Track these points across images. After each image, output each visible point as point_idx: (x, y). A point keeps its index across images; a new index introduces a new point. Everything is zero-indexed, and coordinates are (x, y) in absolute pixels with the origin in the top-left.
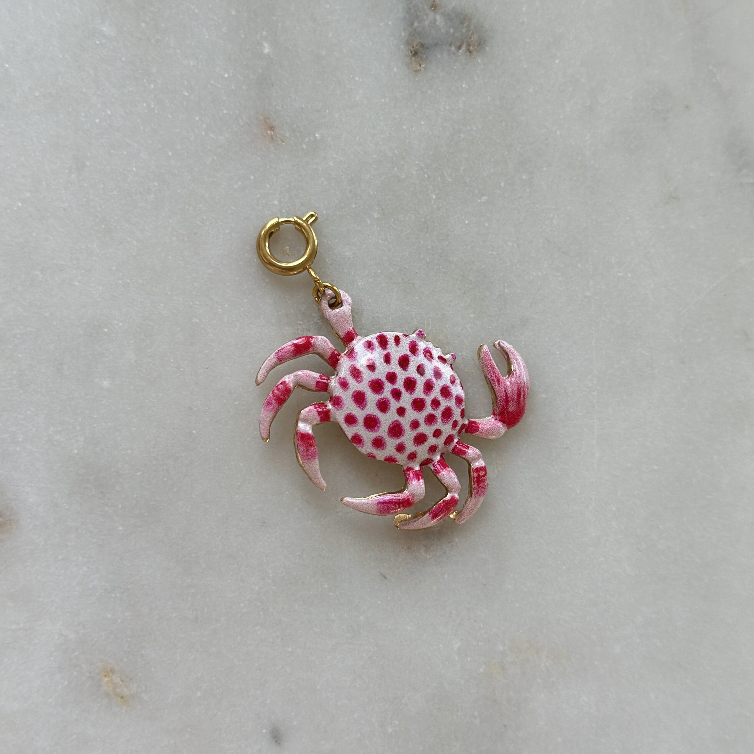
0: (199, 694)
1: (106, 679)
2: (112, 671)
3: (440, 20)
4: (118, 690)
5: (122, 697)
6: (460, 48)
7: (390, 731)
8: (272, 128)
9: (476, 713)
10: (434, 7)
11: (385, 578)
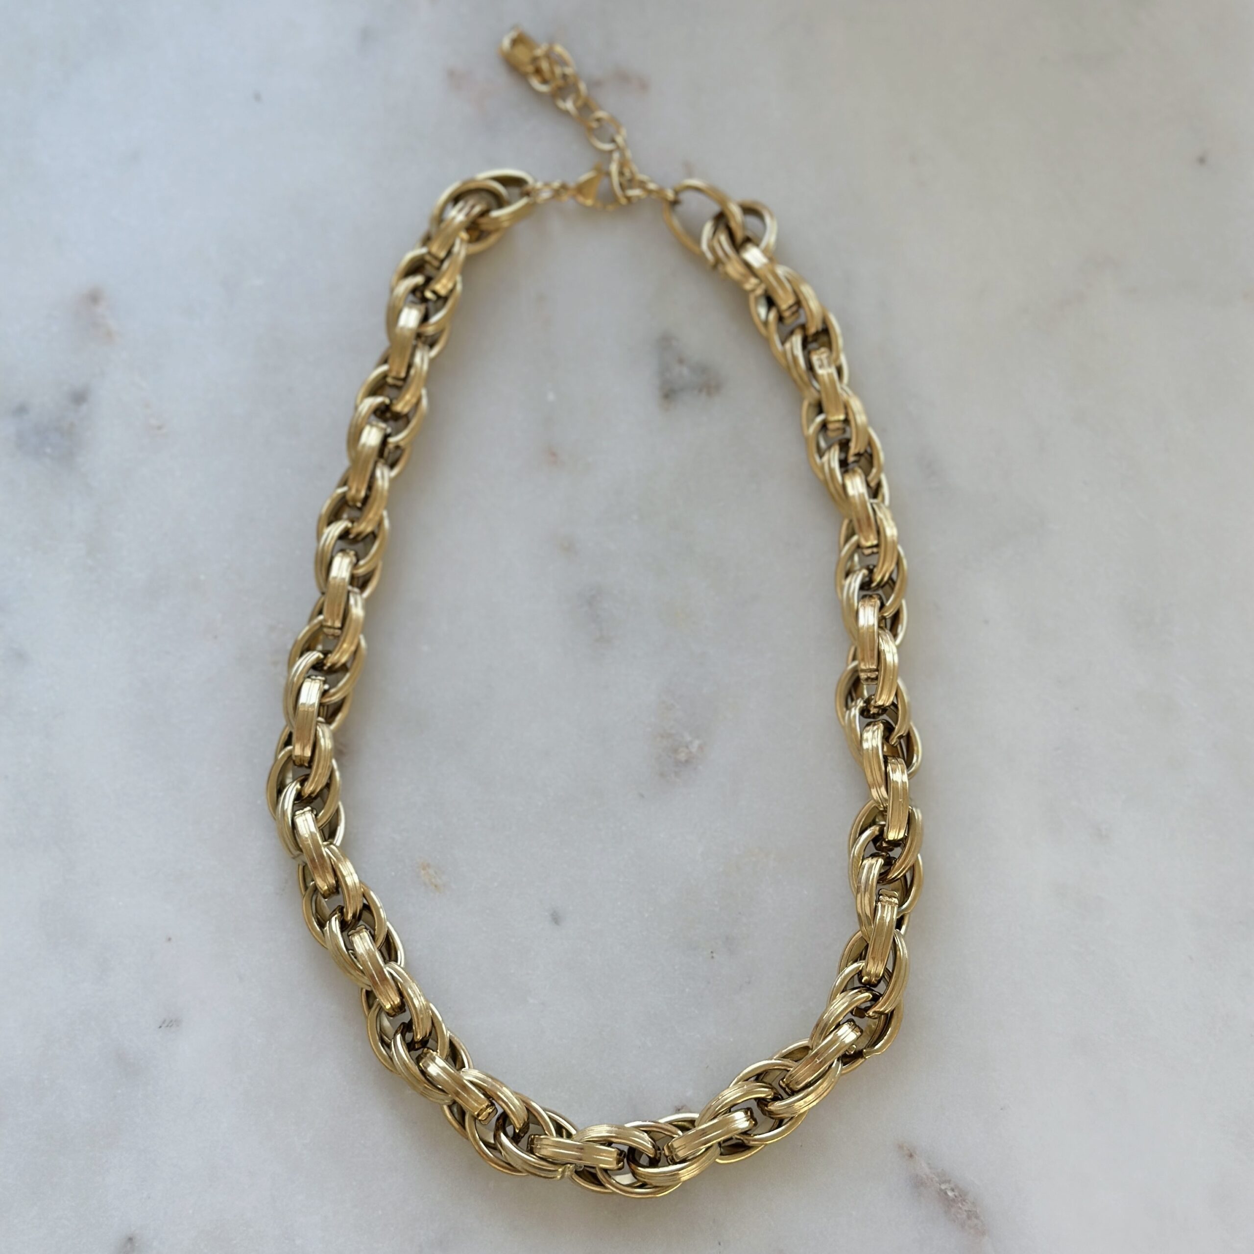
0: (496, 884)
1: (423, 872)
2: (429, 866)
3: (685, 371)
4: (433, 880)
5: (436, 886)
6: (700, 391)
7: (646, 915)
8: (554, 454)
9: (716, 903)
10: (681, 361)
11: (642, 796)
